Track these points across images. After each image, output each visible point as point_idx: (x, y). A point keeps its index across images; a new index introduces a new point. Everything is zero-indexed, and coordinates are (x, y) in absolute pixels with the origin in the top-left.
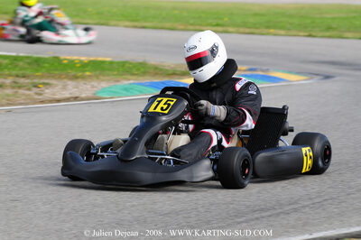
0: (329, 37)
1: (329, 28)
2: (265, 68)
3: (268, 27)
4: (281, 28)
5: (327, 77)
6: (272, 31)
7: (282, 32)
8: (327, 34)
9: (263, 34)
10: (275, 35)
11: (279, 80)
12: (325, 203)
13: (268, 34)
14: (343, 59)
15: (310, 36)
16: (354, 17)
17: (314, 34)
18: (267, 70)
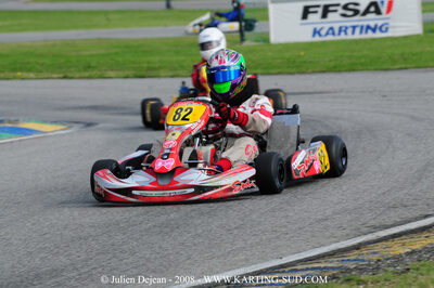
0: (89, 78)
1: (88, 67)
2: (12, 118)
3: (14, 70)
4: (29, 70)
5: (89, 125)
6: (19, 74)
7: (32, 75)
8: (87, 74)
9: (8, 79)
10: (23, 79)
11: (31, 131)
12: (94, 272)
13: (15, 78)
14: (106, 103)
15: (65, 77)
16: (116, 54)
17: (70, 75)
18: (17, 121)
